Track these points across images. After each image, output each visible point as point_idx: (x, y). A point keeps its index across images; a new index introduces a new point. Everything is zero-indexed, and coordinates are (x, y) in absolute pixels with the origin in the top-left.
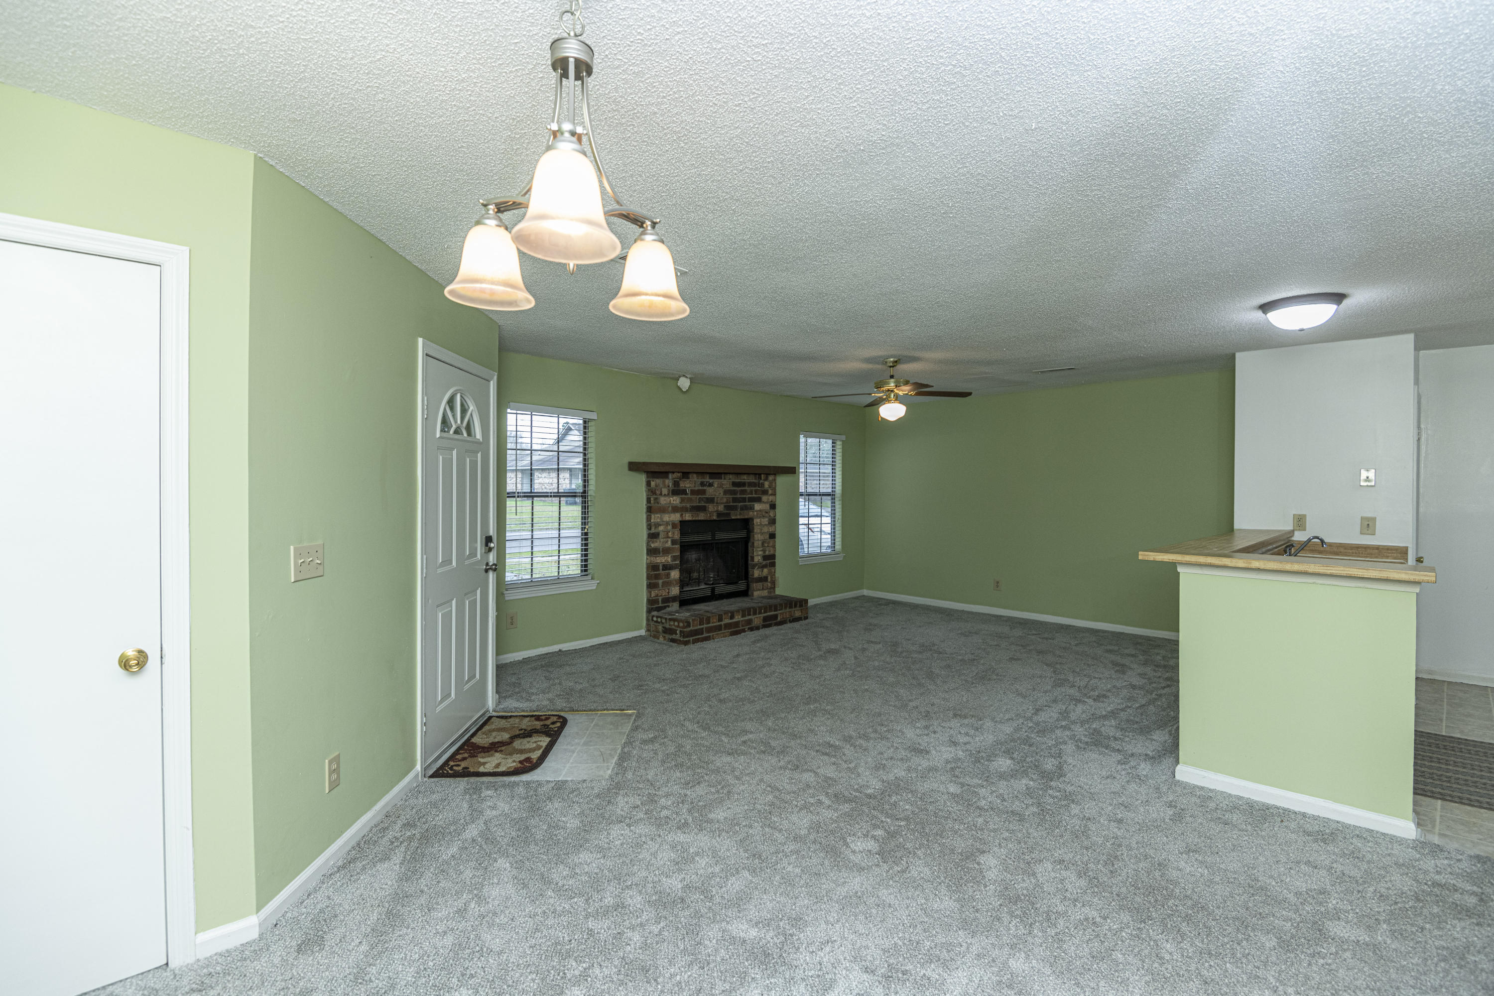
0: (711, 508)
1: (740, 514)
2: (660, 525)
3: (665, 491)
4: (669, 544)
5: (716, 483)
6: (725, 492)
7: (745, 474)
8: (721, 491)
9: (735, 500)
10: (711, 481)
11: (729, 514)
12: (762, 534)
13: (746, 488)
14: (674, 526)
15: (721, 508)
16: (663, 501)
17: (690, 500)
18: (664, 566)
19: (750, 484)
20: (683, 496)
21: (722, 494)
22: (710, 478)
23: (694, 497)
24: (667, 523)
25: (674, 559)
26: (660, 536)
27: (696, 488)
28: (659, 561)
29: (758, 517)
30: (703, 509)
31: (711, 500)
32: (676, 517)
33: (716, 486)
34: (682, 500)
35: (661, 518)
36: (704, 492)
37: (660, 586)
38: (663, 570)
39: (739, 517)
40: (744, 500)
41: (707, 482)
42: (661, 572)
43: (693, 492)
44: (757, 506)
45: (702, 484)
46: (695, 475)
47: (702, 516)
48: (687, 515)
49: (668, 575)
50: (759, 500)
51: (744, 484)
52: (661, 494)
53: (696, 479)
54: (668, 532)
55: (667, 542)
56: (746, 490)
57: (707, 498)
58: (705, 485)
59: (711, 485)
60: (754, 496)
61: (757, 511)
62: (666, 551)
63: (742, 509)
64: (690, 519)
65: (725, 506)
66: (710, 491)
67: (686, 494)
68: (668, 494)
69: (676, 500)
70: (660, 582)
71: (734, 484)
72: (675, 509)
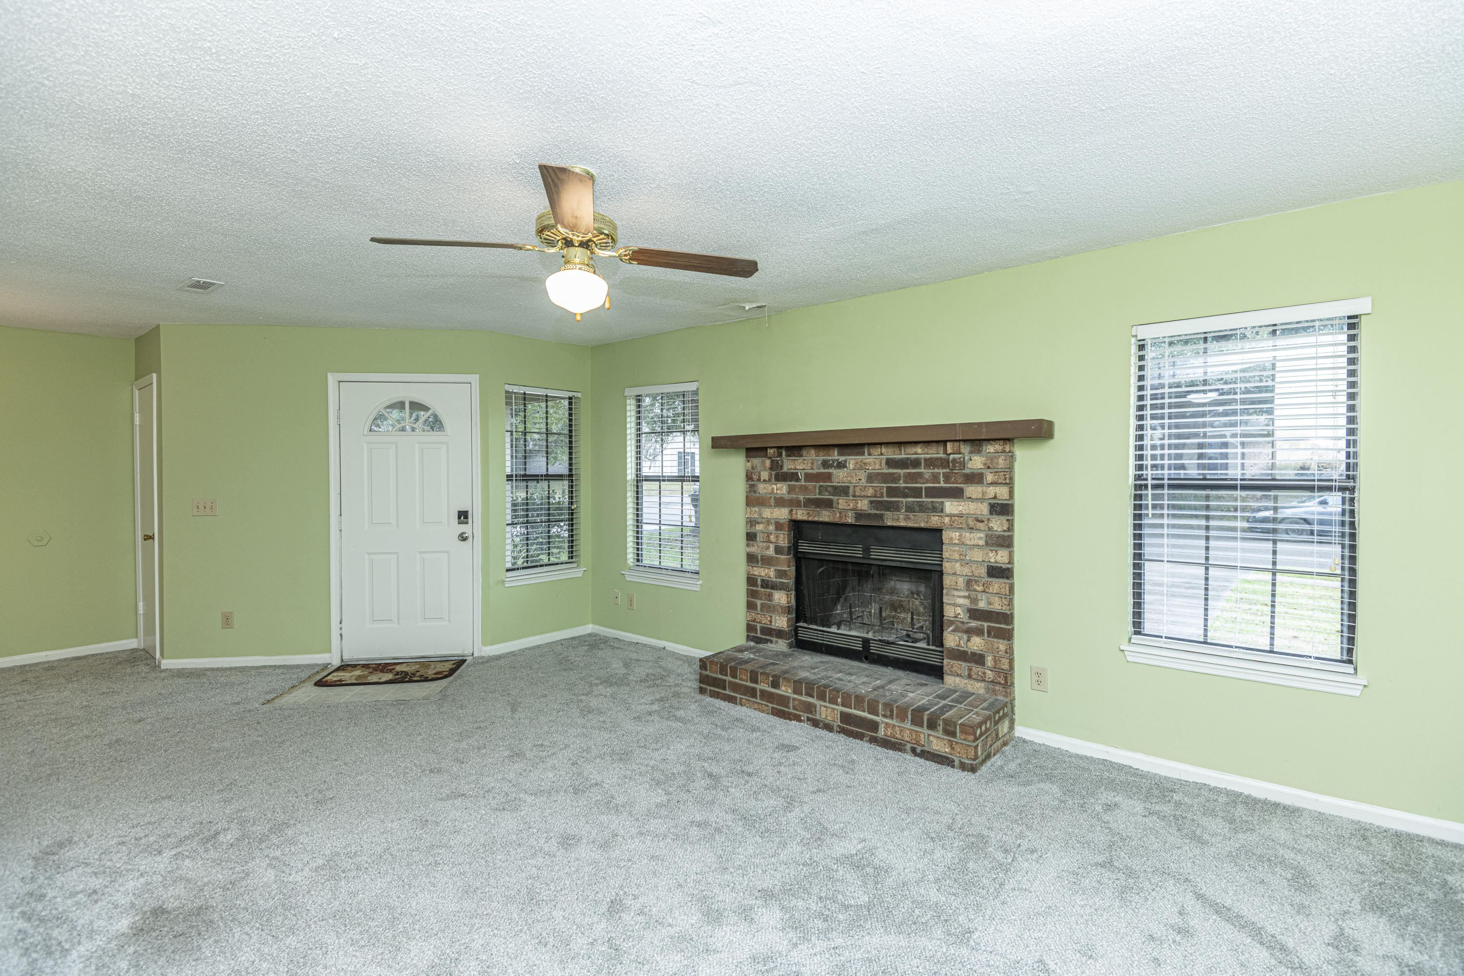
0: (842, 503)
1: (907, 518)
2: (758, 523)
3: (765, 475)
4: (771, 552)
5: (852, 461)
6: (870, 478)
7: (916, 443)
8: (863, 476)
9: (891, 492)
10: (842, 459)
11: (881, 517)
12: (965, 563)
13: (922, 470)
14: (779, 526)
15: (863, 505)
16: (763, 489)
17: (804, 489)
18: (763, 581)
19: (930, 463)
20: (793, 483)
21: (864, 480)
22: (840, 454)
23: (810, 484)
24: (768, 522)
25: (781, 574)
26: (758, 539)
27: (815, 471)
28: (756, 573)
29: (951, 527)
30: (828, 504)
31: (843, 491)
32: (782, 514)
33: (851, 466)
34: (791, 490)
35: (760, 514)
36: (828, 477)
37: (759, 608)
38: (762, 587)
39: (902, 524)
40: (917, 493)
41: (833, 461)
42: (759, 589)
43: (809, 477)
44: (951, 506)
45: (825, 464)
46: (813, 452)
47: (825, 516)
48: (800, 512)
49: (770, 597)
50: (957, 494)
51: (916, 463)
52: (759, 480)
53: (814, 457)
54: (770, 534)
55: (768, 548)
56: (920, 475)
57: (835, 488)
58: (831, 466)
59: (841, 465)
60: (942, 484)
61: (950, 516)
62: (767, 561)
63: (910, 509)
64: (805, 518)
65: (871, 502)
66: (840, 476)
67: (798, 480)
68: (770, 480)
69: (781, 489)
70: (759, 602)
71: (890, 463)
72: (780, 502)
